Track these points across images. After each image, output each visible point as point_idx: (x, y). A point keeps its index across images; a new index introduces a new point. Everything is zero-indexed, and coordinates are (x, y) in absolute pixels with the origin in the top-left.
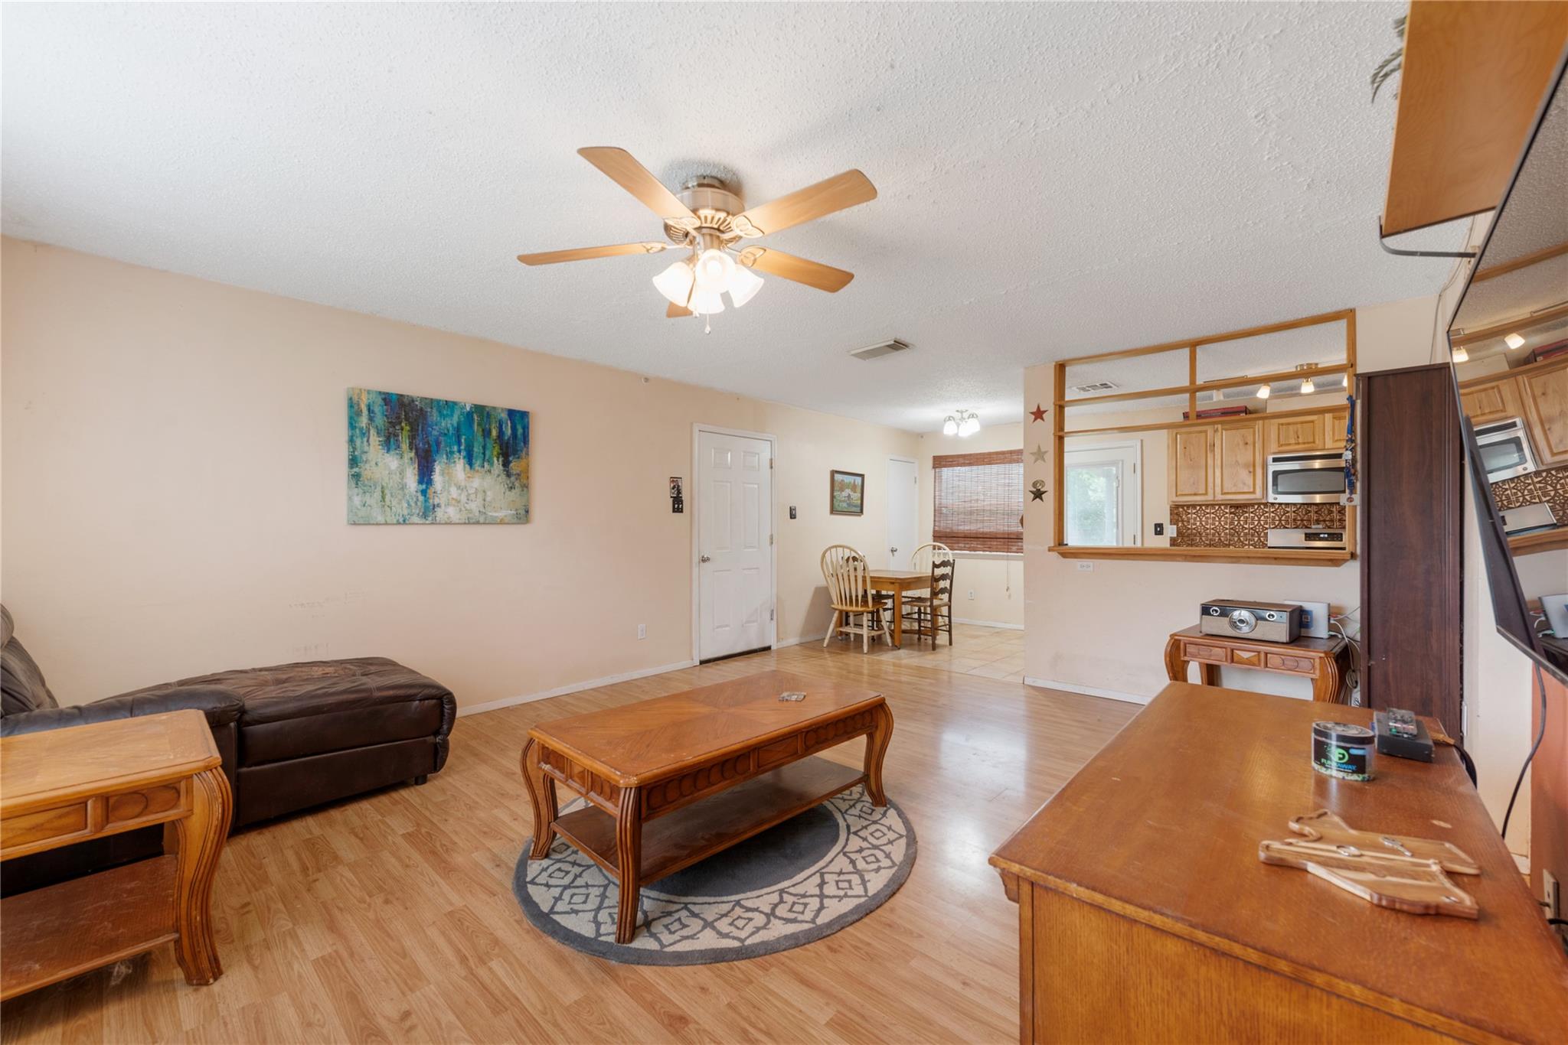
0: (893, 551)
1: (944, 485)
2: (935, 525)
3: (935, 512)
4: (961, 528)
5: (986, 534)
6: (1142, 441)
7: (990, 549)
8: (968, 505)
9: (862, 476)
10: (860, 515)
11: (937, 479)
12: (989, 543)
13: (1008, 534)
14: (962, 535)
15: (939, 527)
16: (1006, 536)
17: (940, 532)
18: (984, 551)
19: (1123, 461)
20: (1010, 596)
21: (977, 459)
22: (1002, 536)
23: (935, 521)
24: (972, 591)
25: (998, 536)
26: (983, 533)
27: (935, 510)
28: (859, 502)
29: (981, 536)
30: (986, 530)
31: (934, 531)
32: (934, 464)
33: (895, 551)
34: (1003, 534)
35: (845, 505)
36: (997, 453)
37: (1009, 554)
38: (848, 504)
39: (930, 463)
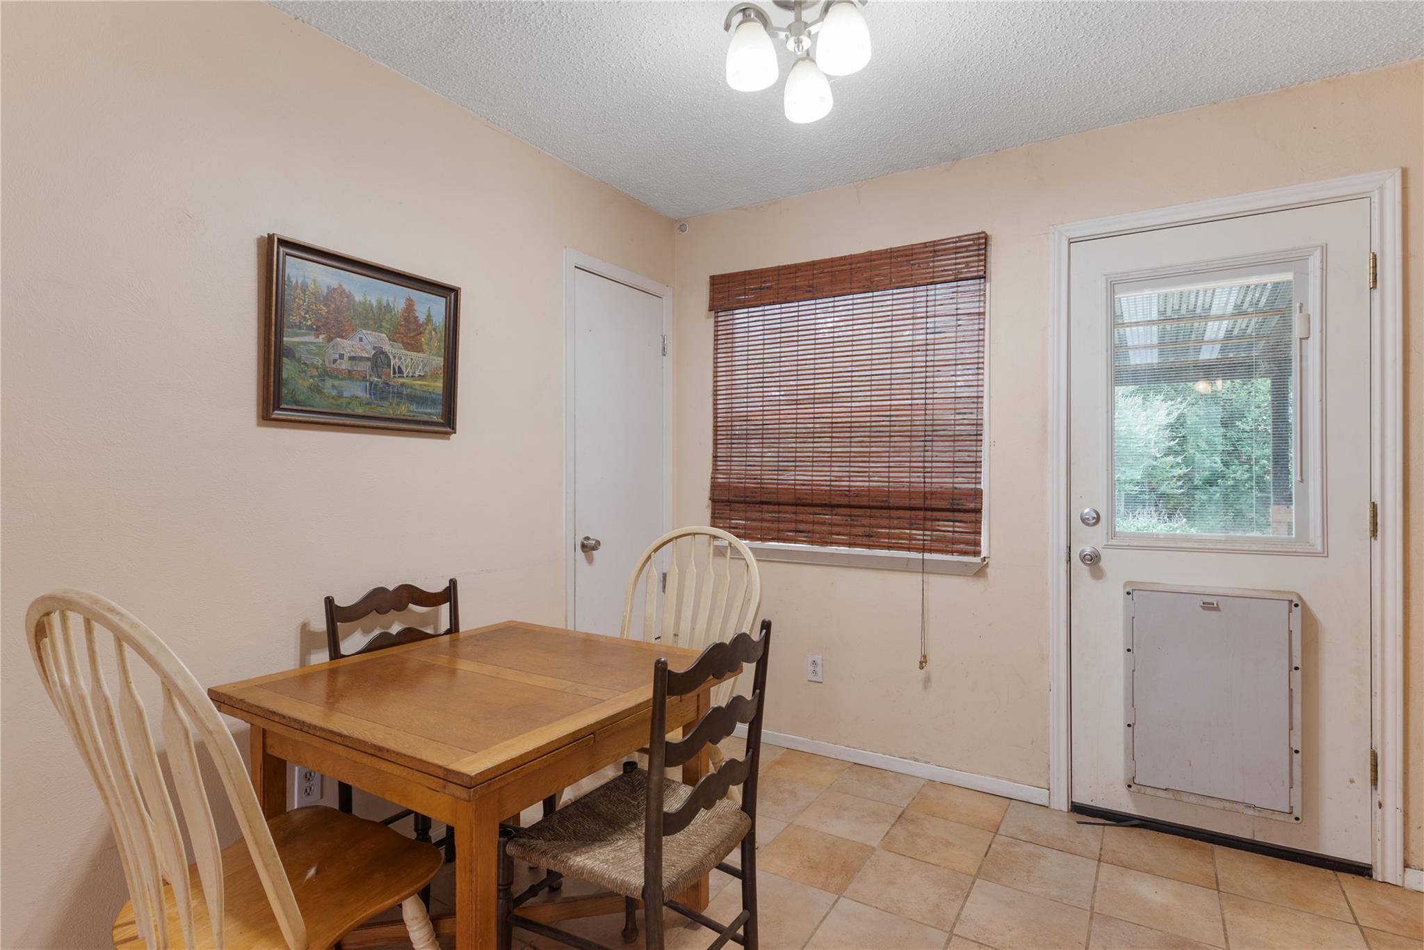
0: (588, 548)
1: (740, 359)
2: (715, 470)
3: (715, 434)
4: (788, 476)
5: (858, 494)
6: (1405, 173)
7: (870, 540)
8: (806, 410)
9: (450, 293)
10: (446, 435)
11: (722, 340)
12: (866, 521)
13: (925, 495)
14: (790, 499)
15: (728, 473)
16: (919, 502)
17: (727, 487)
18: (850, 545)
19: (1324, 249)
20: (927, 681)
21: (832, 274)
22: (906, 502)
23: (715, 457)
24: (818, 659)
25: (893, 502)
26: (848, 493)
27: (716, 428)
28: (438, 385)
29: (845, 501)
30: (859, 483)
31: (715, 486)
32: (712, 299)
33: (595, 548)
34: (910, 495)
35: (356, 390)
36: (891, 254)
37: (927, 556)
38: (373, 388)
39: (701, 296)
